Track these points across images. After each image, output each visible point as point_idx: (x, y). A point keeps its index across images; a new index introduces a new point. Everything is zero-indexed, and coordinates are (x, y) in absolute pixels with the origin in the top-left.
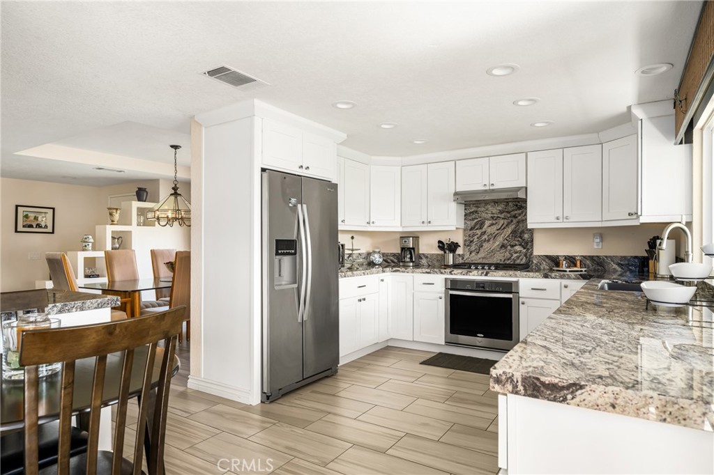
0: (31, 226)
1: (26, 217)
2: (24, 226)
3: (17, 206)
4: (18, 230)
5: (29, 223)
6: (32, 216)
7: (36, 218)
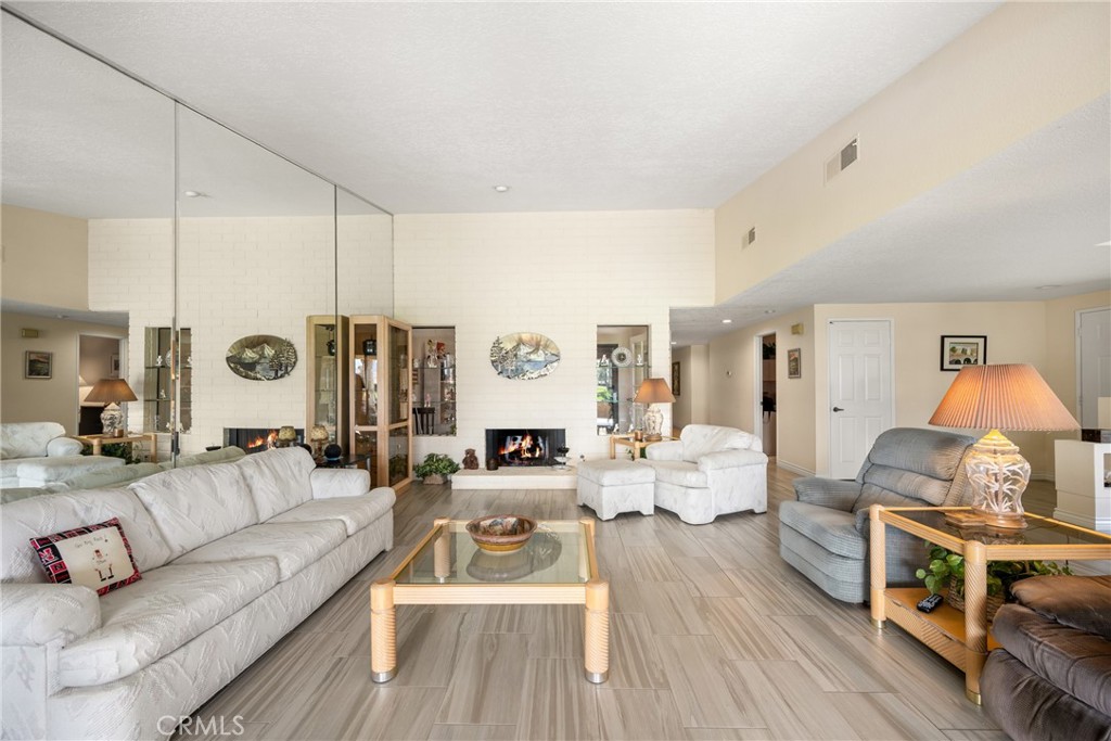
0: (958, 362)
1: (953, 350)
2: (951, 363)
3: (943, 338)
4: (945, 367)
5: (956, 358)
6: (959, 348)
7: (964, 351)
